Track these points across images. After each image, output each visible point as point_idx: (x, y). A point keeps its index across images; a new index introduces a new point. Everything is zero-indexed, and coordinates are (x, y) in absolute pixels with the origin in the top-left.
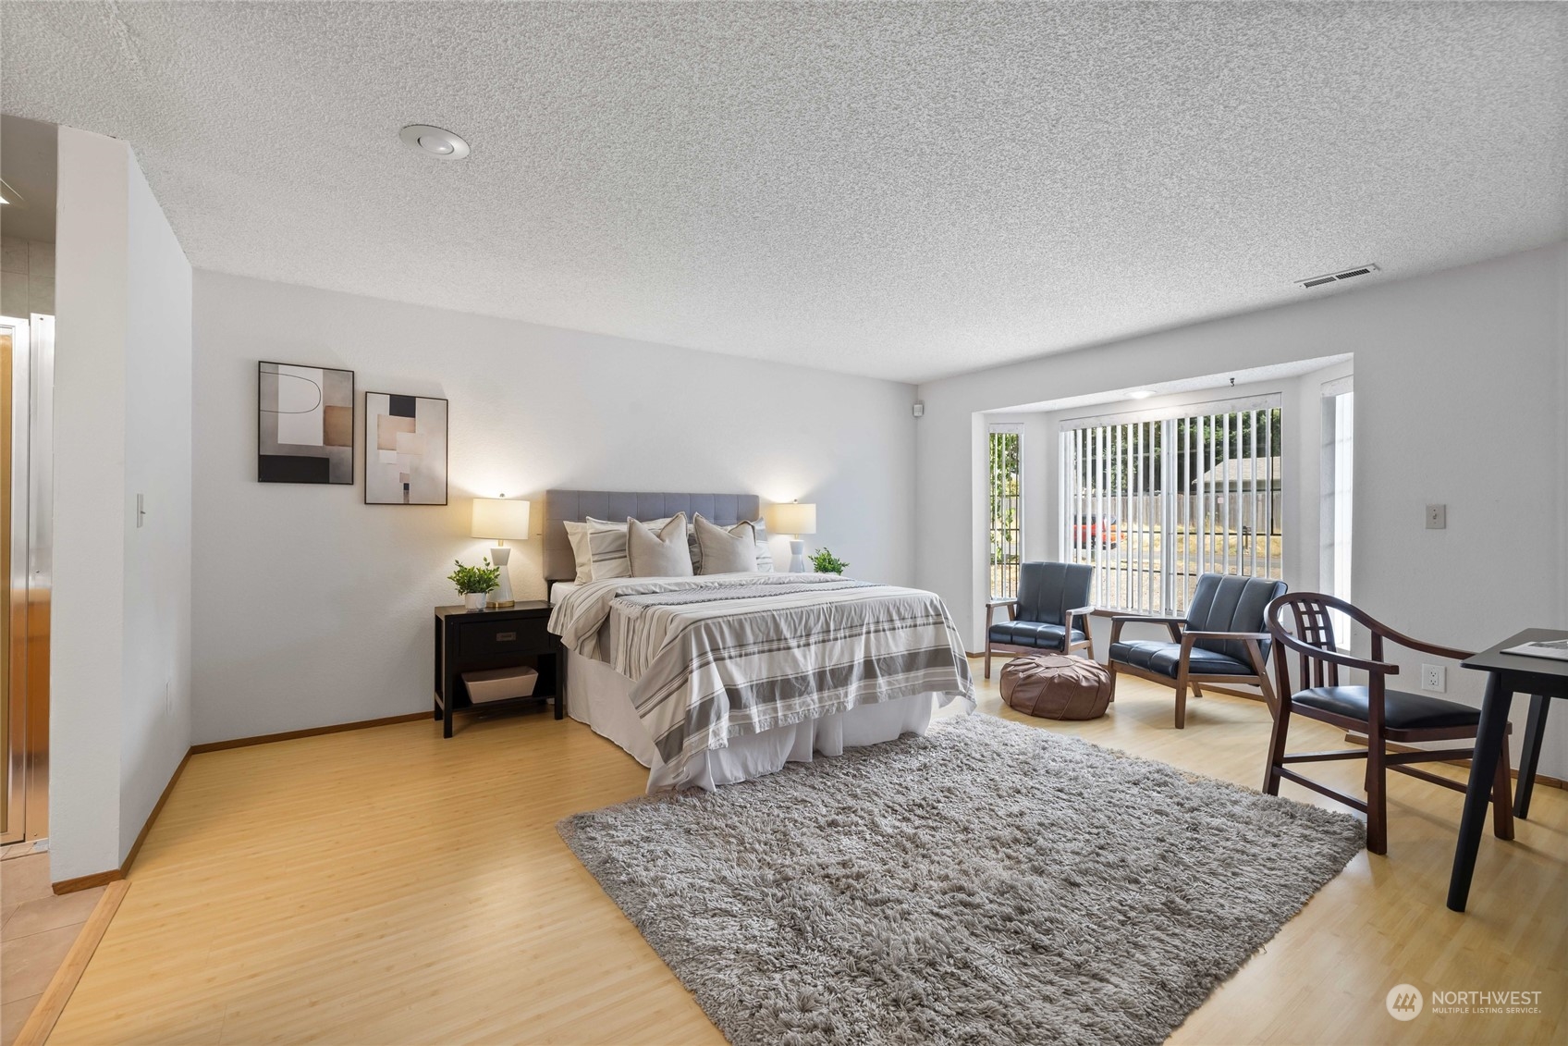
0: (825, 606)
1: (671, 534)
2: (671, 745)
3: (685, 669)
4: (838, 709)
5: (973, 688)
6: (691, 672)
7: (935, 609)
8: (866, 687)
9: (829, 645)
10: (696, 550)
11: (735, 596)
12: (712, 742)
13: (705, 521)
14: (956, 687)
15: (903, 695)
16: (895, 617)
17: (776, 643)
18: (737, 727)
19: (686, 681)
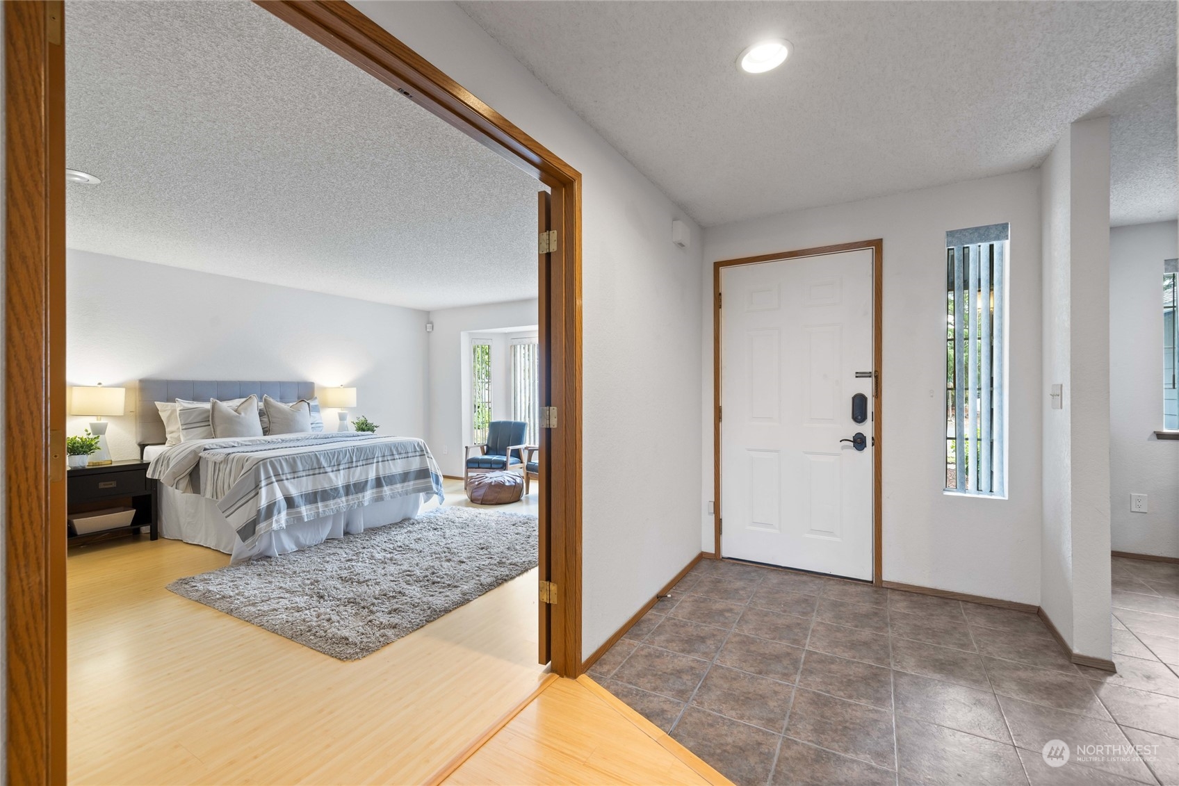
0: (350, 448)
1: (245, 409)
2: (248, 531)
3: (257, 486)
4: (358, 506)
5: (442, 489)
6: (261, 488)
7: (421, 447)
8: (377, 492)
9: (352, 470)
10: (266, 419)
11: (292, 446)
12: (275, 526)
13: (271, 400)
14: (432, 489)
15: (400, 496)
16: (395, 452)
17: (317, 470)
18: (292, 519)
19: (257, 493)
